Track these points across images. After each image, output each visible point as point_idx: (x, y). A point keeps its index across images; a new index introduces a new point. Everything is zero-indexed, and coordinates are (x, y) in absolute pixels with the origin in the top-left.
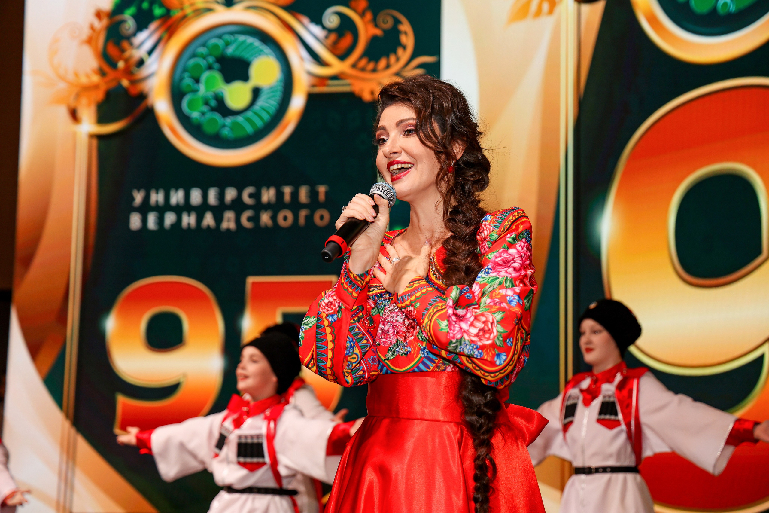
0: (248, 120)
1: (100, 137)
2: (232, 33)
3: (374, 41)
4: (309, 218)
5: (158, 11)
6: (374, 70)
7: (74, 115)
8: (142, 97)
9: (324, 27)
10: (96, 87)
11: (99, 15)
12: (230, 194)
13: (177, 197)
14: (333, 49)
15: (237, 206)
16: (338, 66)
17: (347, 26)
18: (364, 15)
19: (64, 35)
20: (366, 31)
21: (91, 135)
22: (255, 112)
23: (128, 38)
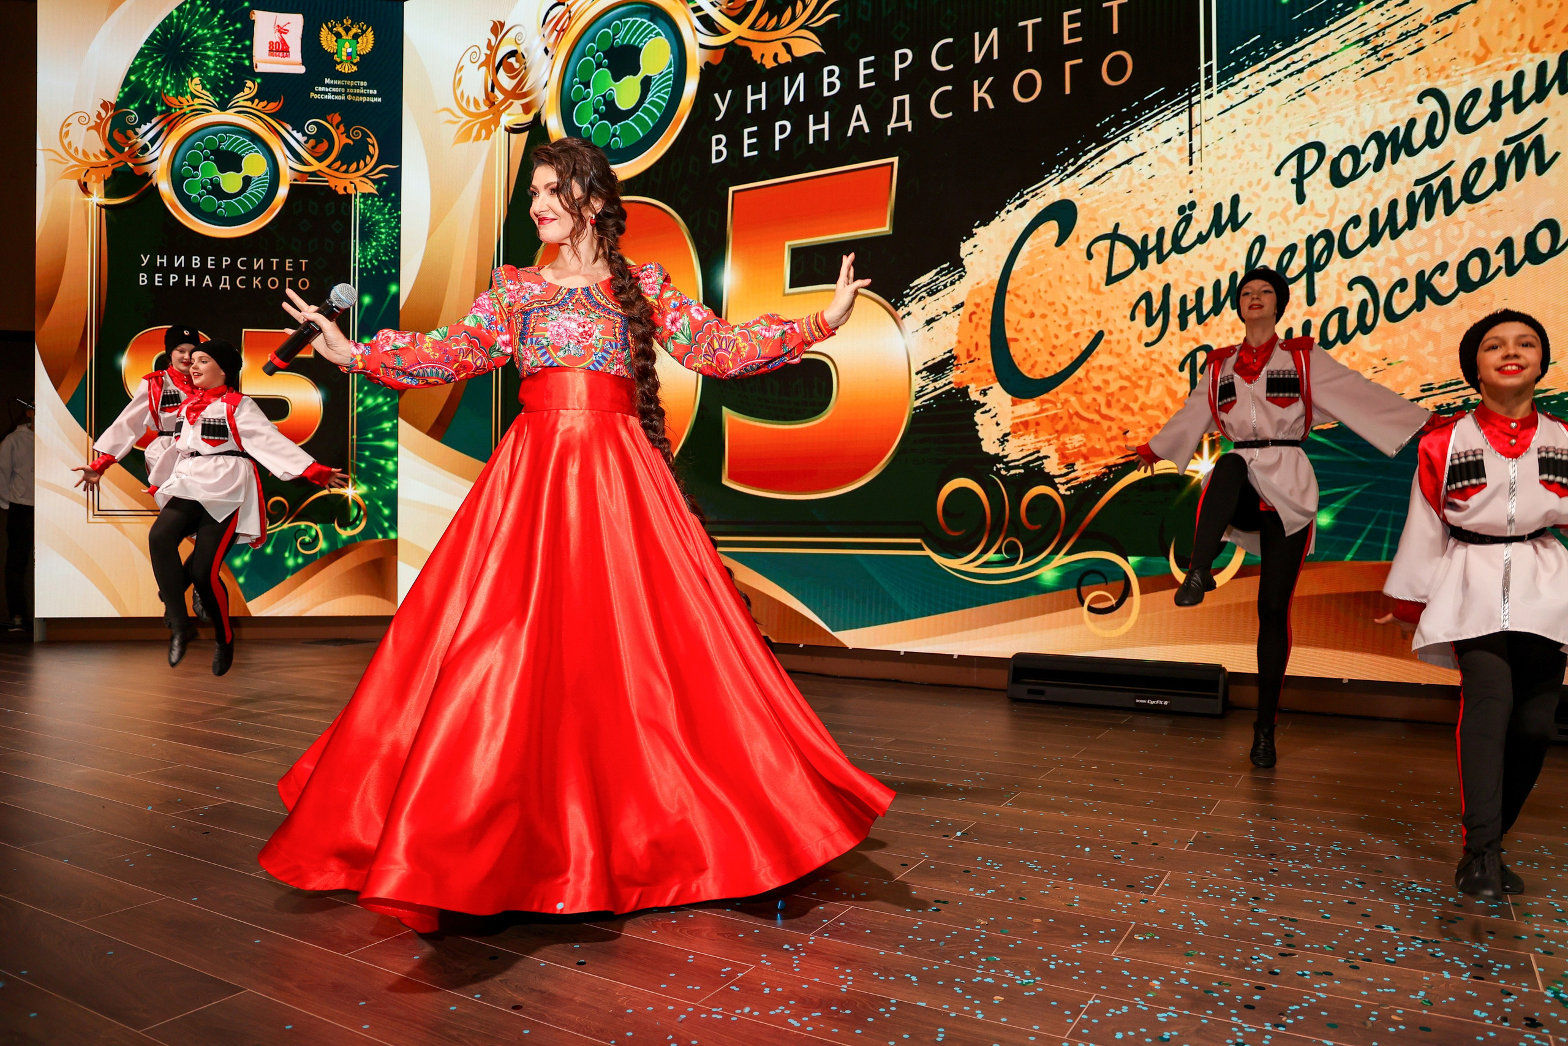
0: (240, 202)
1: (107, 207)
2: (225, 132)
3: (346, 148)
4: (294, 284)
5: (159, 108)
6: (346, 171)
8: (147, 177)
9: (304, 134)
10: (104, 166)
11: (104, 105)
12: (226, 261)
14: (312, 151)
15: (232, 271)
16: (316, 166)
17: (323, 134)
18: (337, 127)
19: (73, 120)
20: (340, 140)
21: (101, 206)
22: (246, 197)
23: (133, 128)
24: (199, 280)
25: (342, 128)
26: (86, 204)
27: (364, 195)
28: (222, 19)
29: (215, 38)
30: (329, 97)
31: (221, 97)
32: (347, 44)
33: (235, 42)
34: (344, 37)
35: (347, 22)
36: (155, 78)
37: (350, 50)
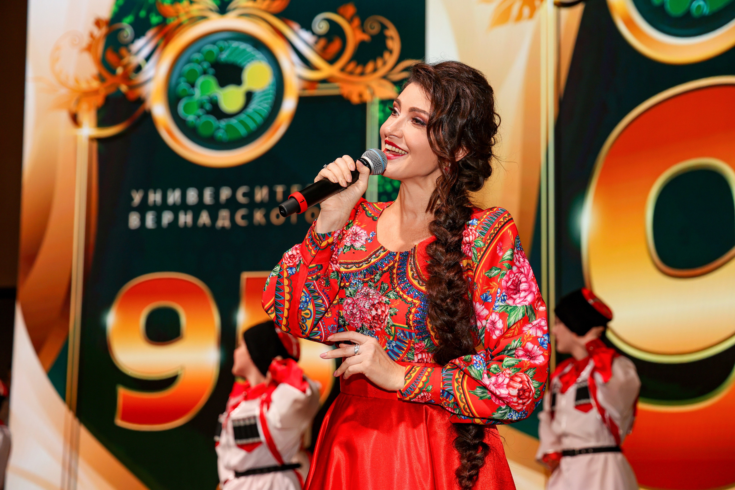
0: (242, 122)
1: (100, 140)
2: (226, 40)
3: (361, 46)
5: (155, 19)
6: (362, 74)
7: (75, 119)
8: (140, 101)
9: (313, 33)
10: (95, 92)
11: (98, 23)
12: (225, 193)
13: (174, 197)
14: (322, 53)
15: (232, 204)
16: (327, 70)
17: (335, 31)
18: (352, 21)
19: (66, 43)
20: (354, 36)
21: (92, 139)
22: (248, 115)
23: (126, 45)
24: (196, 218)
25: (357, 22)
26: (75, 139)
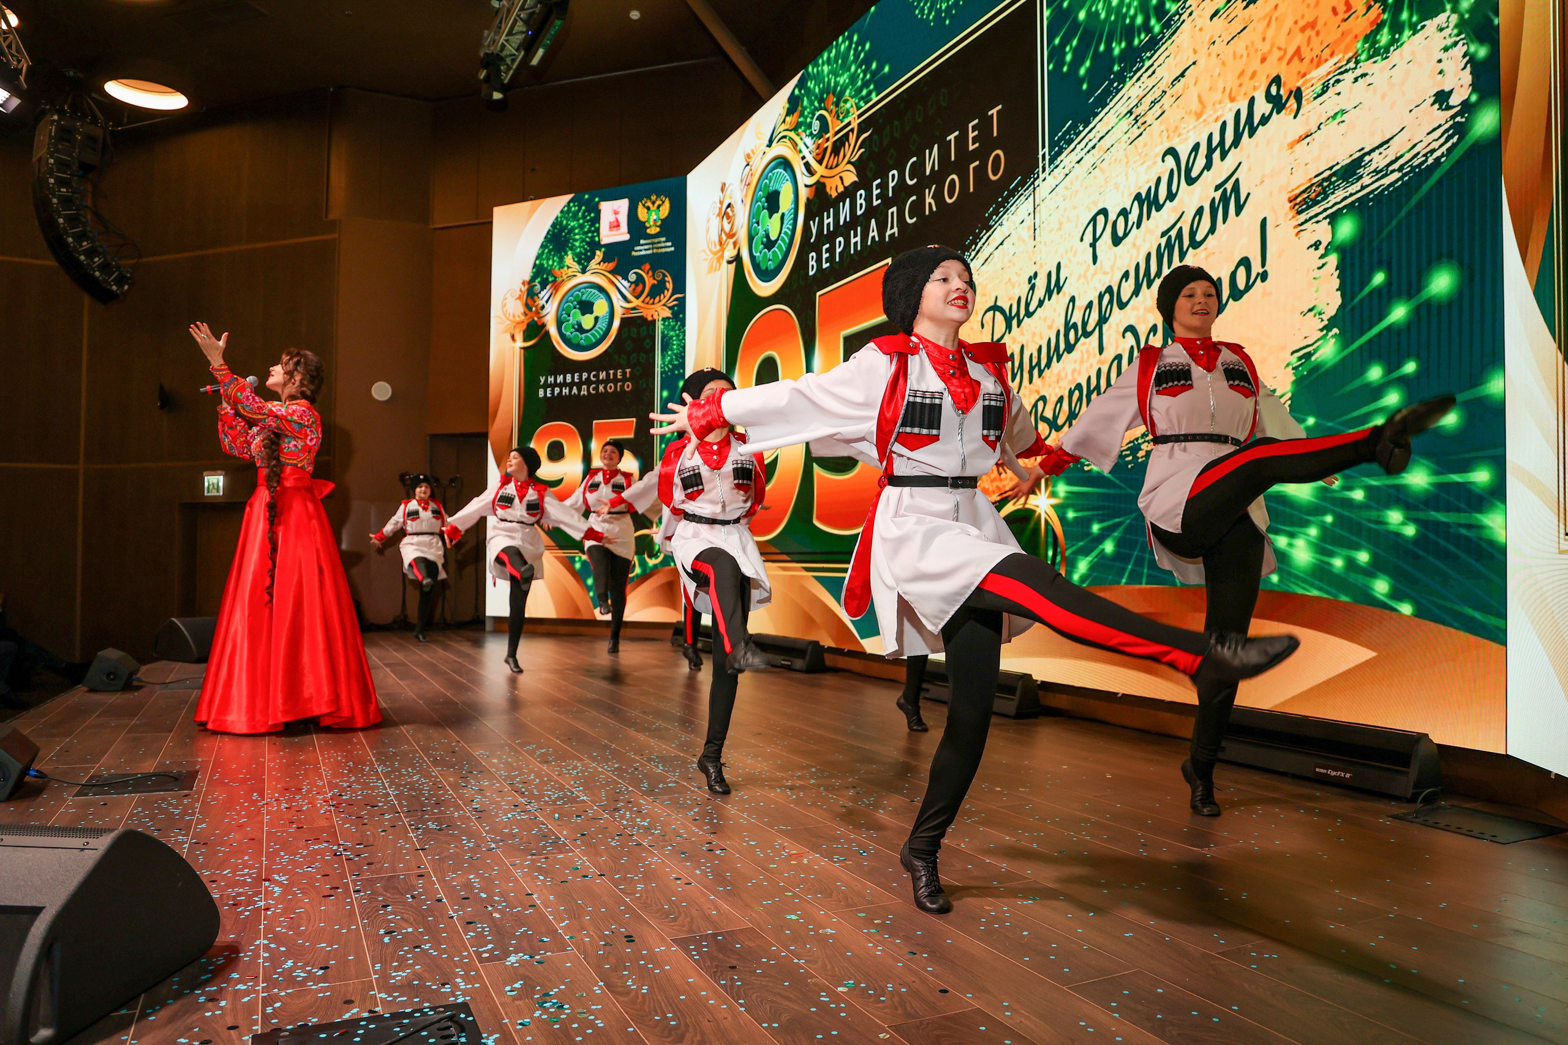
0: (593, 335)
1: (524, 348)
2: (585, 288)
3: (653, 286)
4: (622, 387)
5: (551, 279)
6: (653, 304)
7: (513, 337)
8: (544, 325)
9: (629, 282)
10: (523, 322)
11: (523, 283)
12: (585, 375)
13: (560, 379)
14: (633, 293)
15: (588, 382)
16: (636, 302)
17: (640, 279)
18: (648, 273)
19: (508, 296)
20: (649, 282)
21: (521, 348)
22: (596, 331)
23: (537, 295)
24: (571, 390)
26: (514, 348)
27: (664, 319)
28: (585, 212)
29: (581, 226)
30: (643, 253)
31: (583, 265)
32: (653, 213)
33: (591, 226)
34: (652, 208)
35: (653, 198)
36: (548, 259)
37: (655, 217)
